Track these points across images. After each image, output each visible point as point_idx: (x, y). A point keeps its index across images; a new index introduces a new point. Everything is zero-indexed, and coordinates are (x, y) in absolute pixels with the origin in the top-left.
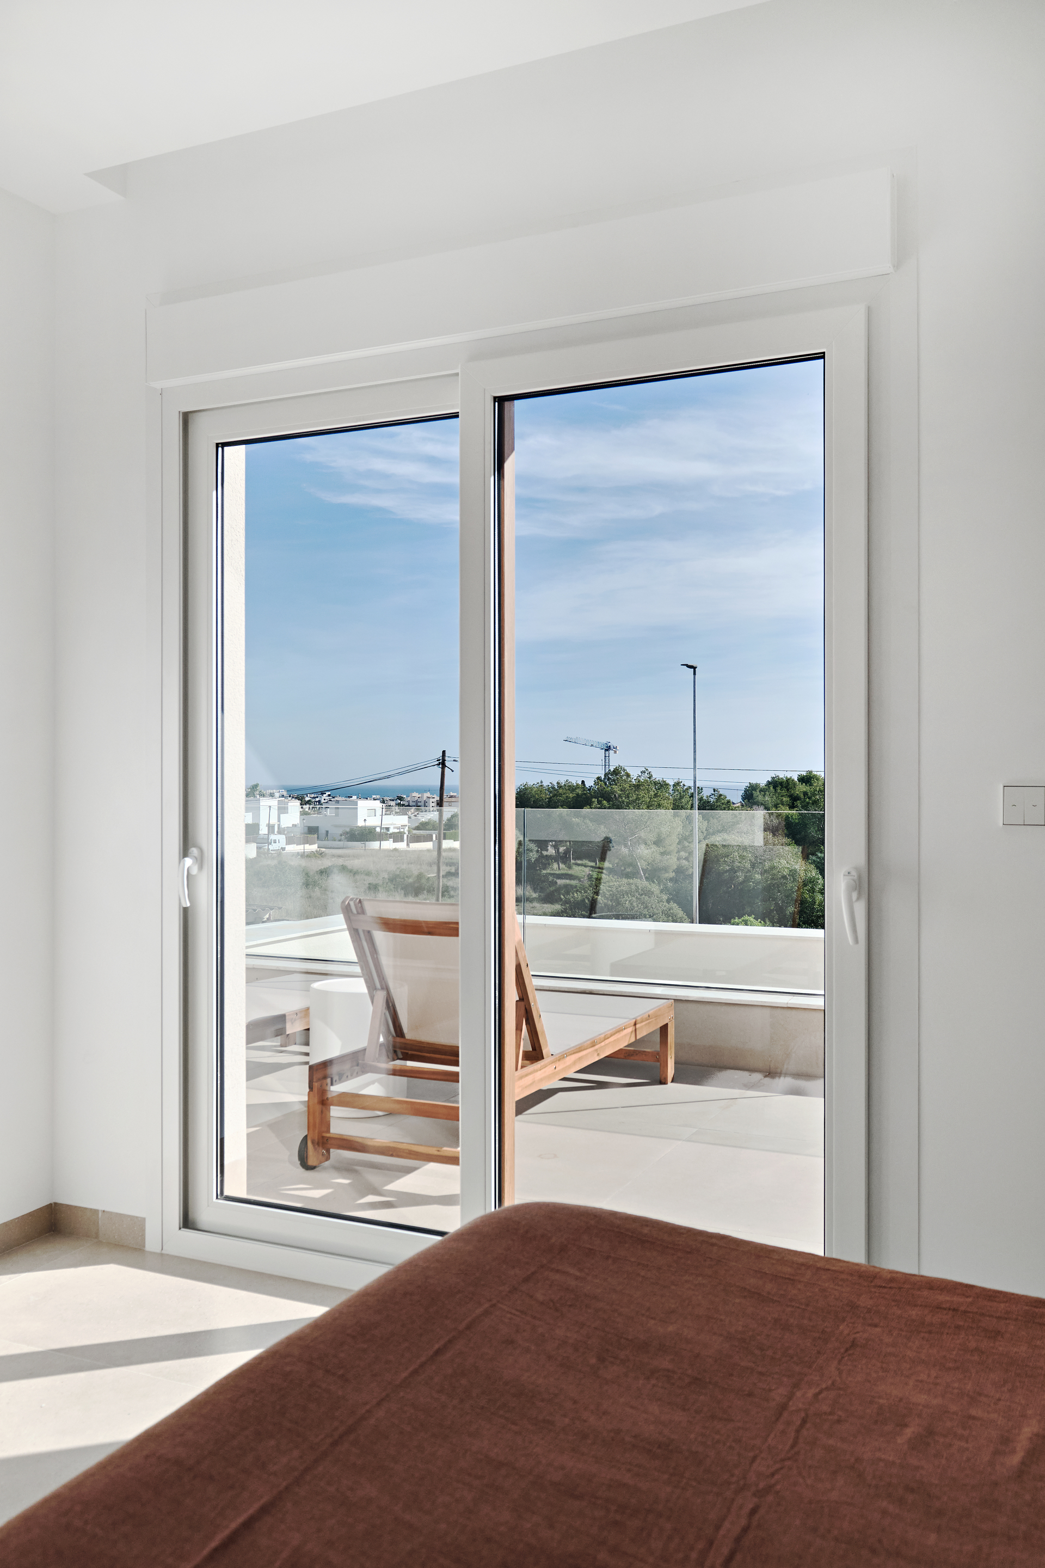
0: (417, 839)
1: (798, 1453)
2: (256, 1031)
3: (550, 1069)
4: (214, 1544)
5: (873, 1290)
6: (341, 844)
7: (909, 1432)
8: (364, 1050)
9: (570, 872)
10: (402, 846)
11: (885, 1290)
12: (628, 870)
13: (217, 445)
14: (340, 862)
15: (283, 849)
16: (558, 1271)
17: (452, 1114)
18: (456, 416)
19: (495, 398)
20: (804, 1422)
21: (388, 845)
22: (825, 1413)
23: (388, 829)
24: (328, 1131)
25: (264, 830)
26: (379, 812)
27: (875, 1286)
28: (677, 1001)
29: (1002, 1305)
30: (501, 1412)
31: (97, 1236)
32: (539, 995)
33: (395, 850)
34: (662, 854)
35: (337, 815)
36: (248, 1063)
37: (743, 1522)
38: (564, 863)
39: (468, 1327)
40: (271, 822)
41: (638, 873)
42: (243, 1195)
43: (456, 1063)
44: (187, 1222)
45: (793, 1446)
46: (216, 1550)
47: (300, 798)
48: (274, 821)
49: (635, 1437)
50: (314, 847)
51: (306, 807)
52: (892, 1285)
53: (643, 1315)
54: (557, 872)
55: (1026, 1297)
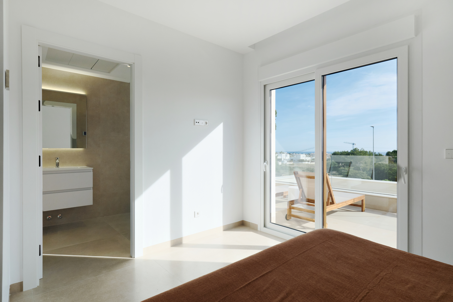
0: (311, 162)
1: (380, 284)
2: (277, 195)
3: (336, 206)
4: (261, 275)
5: (404, 256)
6: (297, 162)
7: (409, 286)
8: (298, 199)
9: (345, 169)
10: (309, 163)
11: (407, 257)
12: (358, 169)
13: (270, 90)
14: (297, 166)
15: (286, 163)
16: (330, 242)
17: (314, 212)
18: (314, 80)
19: (322, 76)
20: (382, 279)
21: (307, 163)
22: (388, 278)
23: (306, 160)
24: (291, 214)
25: (283, 160)
26: (305, 157)
27: (404, 255)
28: (366, 195)
29: (439, 265)
30: (315, 264)
31: (250, 227)
32: (333, 192)
33: (308, 164)
34: (366, 166)
35: (297, 157)
36: (276, 200)
37: (365, 294)
38: (344, 167)
39: (310, 249)
40: (284, 158)
41: (360, 169)
42: (275, 223)
43: (314, 203)
44: (265, 226)
45: (379, 283)
46: (261, 276)
47: (290, 154)
48: (285, 158)
49: (343, 274)
50: (292, 163)
51: (291, 156)
52: (409, 256)
53: (347, 252)
54: (342, 169)
55: (446, 264)
